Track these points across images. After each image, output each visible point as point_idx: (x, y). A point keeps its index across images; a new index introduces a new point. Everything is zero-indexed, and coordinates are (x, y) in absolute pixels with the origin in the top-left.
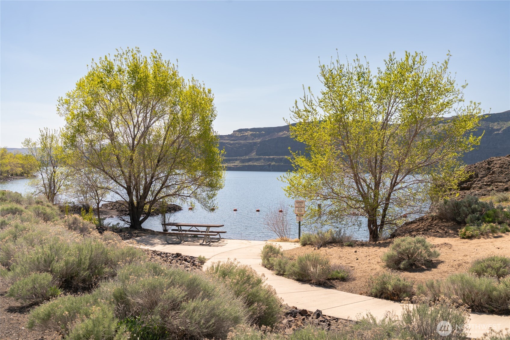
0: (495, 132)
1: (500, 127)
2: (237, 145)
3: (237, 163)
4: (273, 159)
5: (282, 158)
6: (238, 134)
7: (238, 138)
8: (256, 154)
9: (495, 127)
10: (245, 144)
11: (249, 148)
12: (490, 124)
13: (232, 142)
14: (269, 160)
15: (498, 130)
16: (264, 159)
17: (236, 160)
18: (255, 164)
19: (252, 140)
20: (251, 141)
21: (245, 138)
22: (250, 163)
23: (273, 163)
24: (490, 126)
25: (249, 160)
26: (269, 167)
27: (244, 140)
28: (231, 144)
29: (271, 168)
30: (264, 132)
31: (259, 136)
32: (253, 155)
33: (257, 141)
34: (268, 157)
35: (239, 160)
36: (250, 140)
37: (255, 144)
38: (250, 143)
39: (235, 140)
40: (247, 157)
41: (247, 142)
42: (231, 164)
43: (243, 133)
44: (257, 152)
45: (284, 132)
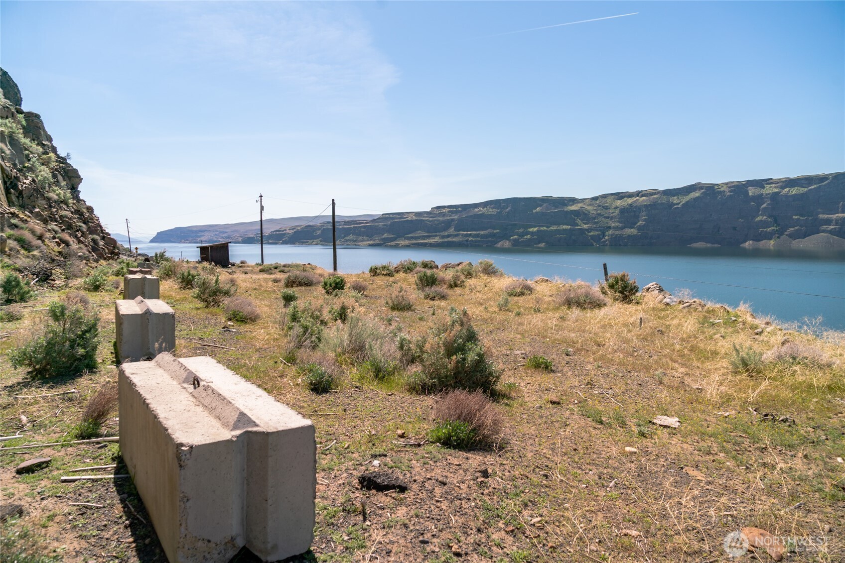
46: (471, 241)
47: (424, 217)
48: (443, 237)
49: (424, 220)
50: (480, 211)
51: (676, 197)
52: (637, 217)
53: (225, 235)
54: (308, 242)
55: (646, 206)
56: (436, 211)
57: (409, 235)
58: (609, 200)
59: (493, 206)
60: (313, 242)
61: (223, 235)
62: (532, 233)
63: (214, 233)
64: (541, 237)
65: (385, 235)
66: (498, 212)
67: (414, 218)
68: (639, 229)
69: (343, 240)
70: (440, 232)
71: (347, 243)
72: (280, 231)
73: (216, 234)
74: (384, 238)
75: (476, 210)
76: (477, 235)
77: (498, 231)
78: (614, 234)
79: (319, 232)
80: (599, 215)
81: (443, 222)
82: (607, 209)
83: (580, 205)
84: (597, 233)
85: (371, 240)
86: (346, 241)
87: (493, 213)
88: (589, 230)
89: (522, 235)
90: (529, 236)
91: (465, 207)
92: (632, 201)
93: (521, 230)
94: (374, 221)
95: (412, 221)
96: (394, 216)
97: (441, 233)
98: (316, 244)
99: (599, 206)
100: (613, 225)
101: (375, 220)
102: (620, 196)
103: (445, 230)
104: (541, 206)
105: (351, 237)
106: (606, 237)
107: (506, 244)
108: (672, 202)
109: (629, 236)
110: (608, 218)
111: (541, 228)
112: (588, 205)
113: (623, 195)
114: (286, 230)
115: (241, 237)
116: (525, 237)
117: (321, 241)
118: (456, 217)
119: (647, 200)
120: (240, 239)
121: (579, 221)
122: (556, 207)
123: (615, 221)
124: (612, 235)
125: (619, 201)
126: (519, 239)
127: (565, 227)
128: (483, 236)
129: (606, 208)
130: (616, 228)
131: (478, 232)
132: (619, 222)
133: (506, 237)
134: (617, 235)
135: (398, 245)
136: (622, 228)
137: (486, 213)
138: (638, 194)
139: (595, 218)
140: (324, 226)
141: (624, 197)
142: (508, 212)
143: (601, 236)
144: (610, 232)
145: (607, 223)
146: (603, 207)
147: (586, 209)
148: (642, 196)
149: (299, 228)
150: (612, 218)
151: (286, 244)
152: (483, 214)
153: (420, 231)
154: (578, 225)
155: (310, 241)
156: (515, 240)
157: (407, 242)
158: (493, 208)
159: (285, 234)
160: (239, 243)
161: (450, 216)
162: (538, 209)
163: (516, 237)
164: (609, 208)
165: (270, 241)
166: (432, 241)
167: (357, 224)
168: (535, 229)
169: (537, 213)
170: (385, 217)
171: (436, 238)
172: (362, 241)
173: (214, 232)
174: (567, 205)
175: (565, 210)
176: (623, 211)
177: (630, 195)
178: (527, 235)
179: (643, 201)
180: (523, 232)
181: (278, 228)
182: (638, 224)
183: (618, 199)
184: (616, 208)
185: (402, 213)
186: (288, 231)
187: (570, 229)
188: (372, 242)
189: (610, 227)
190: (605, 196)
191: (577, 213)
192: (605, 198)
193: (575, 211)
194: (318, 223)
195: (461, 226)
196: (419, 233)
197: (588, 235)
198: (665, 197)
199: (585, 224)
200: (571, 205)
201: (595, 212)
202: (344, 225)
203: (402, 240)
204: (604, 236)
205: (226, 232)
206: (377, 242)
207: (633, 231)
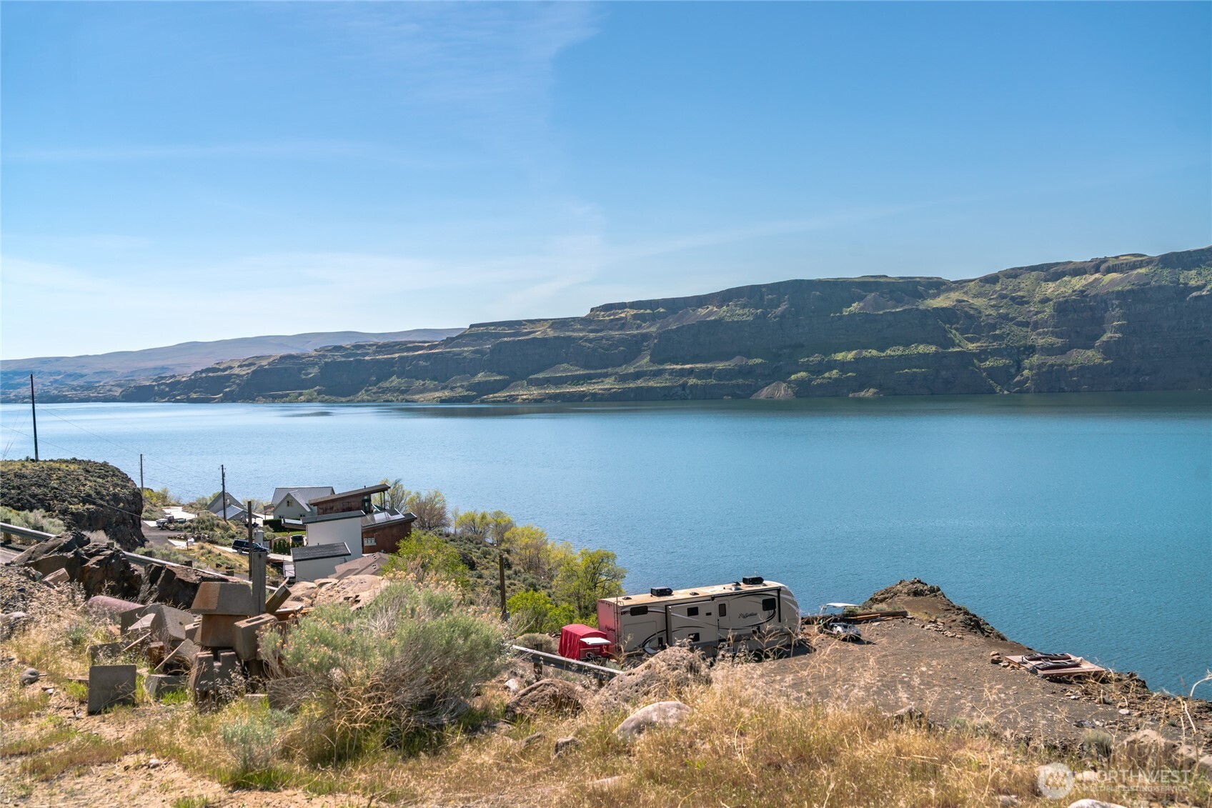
0: (1194, 294)
1: (1203, 282)
2: (604, 341)
3: (608, 384)
4: (691, 372)
5: (713, 369)
6: (603, 316)
7: (604, 326)
8: (651, 361)
9: (1193, 283)
10: (623, 338)
11: (634, 347)
12: (1182, 276)
13: (592, 335)
14: (682, 373)
15: (1200, 288)
16: (672, 372)
17: (606, 375)
18: (651, 384)
19: (637, 328)
20: (636, 332)
21: (623, 324)
22: (640, 383)
23: (692, 381)
24: (1181, 280)
25: (637, 376)
26: (684, 390)
27: (618, 330)
28: (590, 341)
29: (688, 392)
30: (662, 310)
31: (653, 318)
32: (644, 362)
33: (648, 330)
34: (679, 367)
35: (611, 375)
36: (631, 328)
37: (645, 337)
38: (634, 336)
39: (597, 331)
40: (631, 370)
41: (628, 335)
42: (596, 386)
43: (614, 314)
44: (651, 355)
45: (710, 307)
46: (695, 386)
47: (574, 331)
48: (624, 378)
49: (575, 339)
50: (710, 314)
51: (1194, 272)
52: (1098, 323)
53: (81, 382)
54: (287, 395)
55: (1120, 295)
56: (602, 316)
57: (541, 376)
58: (1026, 282)
59: (743, 301)
60: (301, 394)
61: (75, 383)
62: (843, 366)
63: (52, 379)
64: (864, 374)
65: (480, 377)
66: (757, 317)
67: (551, 333)
68: (1107, 349)
69: (375, 389)
70: (613, 366)
71: (385, 397)
72: (218, 370)
73: (56, 381)
74: (479, 383)
75: (702, 311)
76: (708, 373)
77: (759, 361)
78: (1043, 364)
79: (314, 372)
80: (1005, 318)
81: (622, 341)
82: (1022, 303)
83: (955, 296)
84: (1001, 362)
85: (444, 388)
86: (383, 392)
87: (745, 318)
88: (983, 355)
89: (818, 370)
90: (835, 373)
91: (674, 306)
92: (1084, 282)
93: (816, 358)
94: (449, 341)
95: (544, 341)
96: (499, 330)
97: (618, 370)
98: (309, 401)
99: (1003, 297)
100: (1041, 342)
101: (453, 339)
102: (1053, 272)
103: (627, 360)
104: (860, 299)
105: (395, 381)
106: (1026, 372)
107: (781, 391)
108: (1186, 284)
109: (1083, 369)
110: (1026, 324)
111: (865, 353)
112: (975, 296)
113: (1060, 269)
114: (231, 368)
115: (120, 386)
116: (827, 375)
117: (319, 393)
118: (653, 329)
119: (1122, 280)
120: (118, 392)
121: (955, 335)
122: (899, 301)
123: (1045, 333)
124: (1040, 366)
125: (1051, 285)
126: (810, 380)
127: (922, 349)
128: (722, 374)
129: (1021, 301)
130: (1049, 350)
131: (709, 365)
132: (1053, 334)
133: (777, 374)
134: (1052, 366)
135: (513, 399)
136: (1063, 351)
137: (727, 319)
138: (1097, 266)
139: (993, 327)
140: (324, 356)
141: (1063, 274)
142: (782, 316)
143: (1013, 370)
144: (1035, 359)
145: (1025, 337)
146: (1013, 299)
147: (970, 306)
148: (1109, 271)
149: (264, 363)
150: (1036, 326)
151: (234, 401)
152: (719, 322)
153: (565, 365)
154: (954, 345)
155: (294, 393)
156: (800, 382)
157: (536, 392)
158: (744, 307)
159: (230, 376)
160: (114, 400)
161: (639, 327)
162: (855, 306)
163: (803, 374)
164: (1028, 303)
165: (194, 396)
166: (596, 388)
167: (409, 349)
168: (850, 356)
169: (852, 315)
170: (478, 333)
171: (607, 380)
172: (421, 392)
173: (51, 374)
174: (922, 297)
175: (921, 307)
176: (1064, 307)
177: (1079, 270)
178: (830, 369)
179: (1112, 282)
180: (820, 363)
181: (211, 363)
182: (1104, 338)
183: (1046, 280)
184: (1045, 301)
185: (519, 323)
186: (236, 371)
187: (936, 353)
188: (447, 394)
189: (1031, 350)
190: (1014, 274)
191: (948, 315)
192: (1016, 277)
193: (943, 309)
194: (310, 350)
195: (667, 349)
196: (564, 371)
197: (979, 368)
198: (1166, 272)
199: (971, 340)
200: (935, 296)
201: (993, 312)
202: (376, 352)
203: (522, 387)
204: (1019, 368)
205: (82, 376)
206: (460, 392)
207: (1091, 356)
